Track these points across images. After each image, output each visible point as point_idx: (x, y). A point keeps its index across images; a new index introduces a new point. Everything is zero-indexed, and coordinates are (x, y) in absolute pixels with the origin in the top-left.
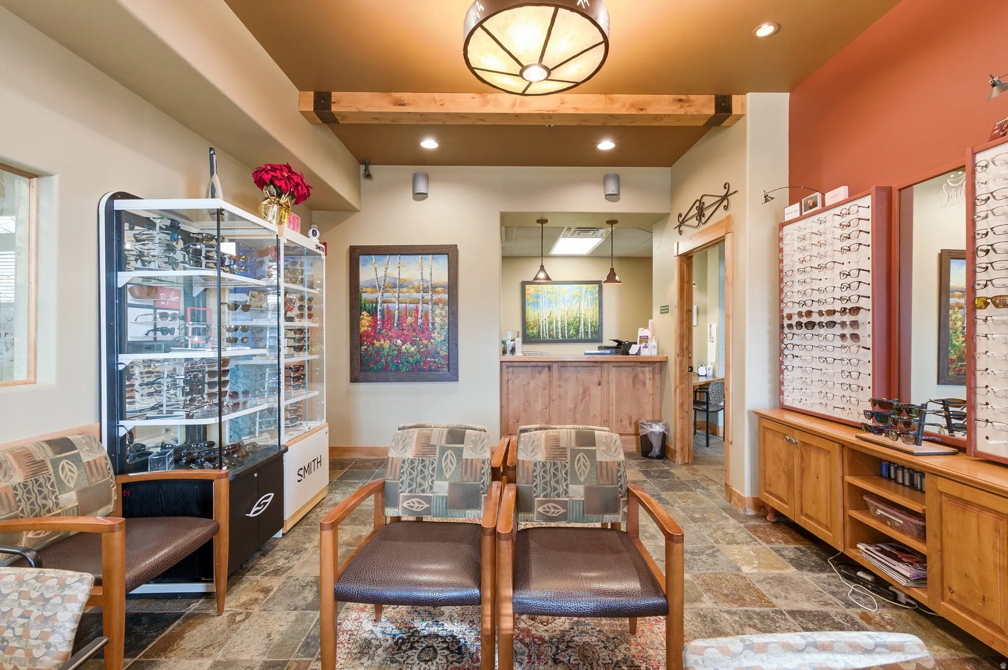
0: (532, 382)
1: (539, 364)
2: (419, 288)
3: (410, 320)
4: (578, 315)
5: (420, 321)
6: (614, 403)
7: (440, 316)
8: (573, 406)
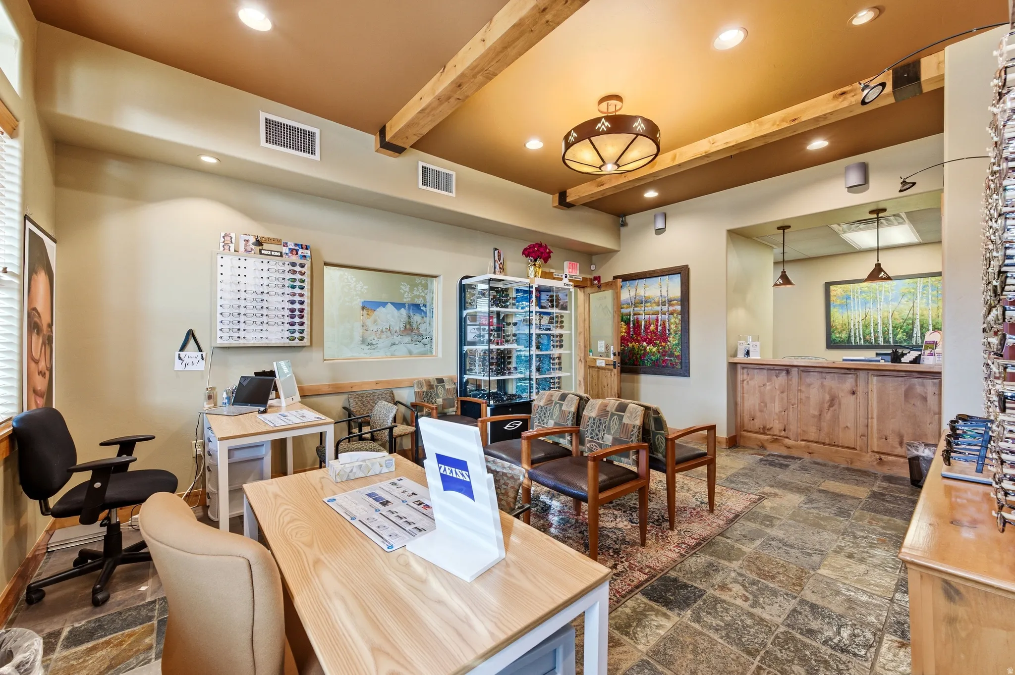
0: (768, 384)
1: (776, 367)
2: (659, 302)
3: (652, 327)
4: (911, 316)
5: (660, 328)
6: (875, 416)
7: (674, 323)
8: (816, 413)
